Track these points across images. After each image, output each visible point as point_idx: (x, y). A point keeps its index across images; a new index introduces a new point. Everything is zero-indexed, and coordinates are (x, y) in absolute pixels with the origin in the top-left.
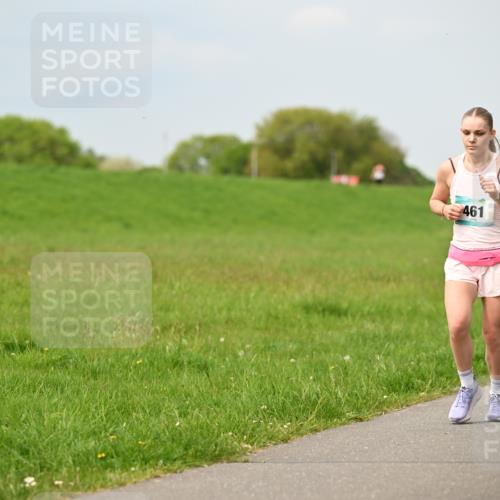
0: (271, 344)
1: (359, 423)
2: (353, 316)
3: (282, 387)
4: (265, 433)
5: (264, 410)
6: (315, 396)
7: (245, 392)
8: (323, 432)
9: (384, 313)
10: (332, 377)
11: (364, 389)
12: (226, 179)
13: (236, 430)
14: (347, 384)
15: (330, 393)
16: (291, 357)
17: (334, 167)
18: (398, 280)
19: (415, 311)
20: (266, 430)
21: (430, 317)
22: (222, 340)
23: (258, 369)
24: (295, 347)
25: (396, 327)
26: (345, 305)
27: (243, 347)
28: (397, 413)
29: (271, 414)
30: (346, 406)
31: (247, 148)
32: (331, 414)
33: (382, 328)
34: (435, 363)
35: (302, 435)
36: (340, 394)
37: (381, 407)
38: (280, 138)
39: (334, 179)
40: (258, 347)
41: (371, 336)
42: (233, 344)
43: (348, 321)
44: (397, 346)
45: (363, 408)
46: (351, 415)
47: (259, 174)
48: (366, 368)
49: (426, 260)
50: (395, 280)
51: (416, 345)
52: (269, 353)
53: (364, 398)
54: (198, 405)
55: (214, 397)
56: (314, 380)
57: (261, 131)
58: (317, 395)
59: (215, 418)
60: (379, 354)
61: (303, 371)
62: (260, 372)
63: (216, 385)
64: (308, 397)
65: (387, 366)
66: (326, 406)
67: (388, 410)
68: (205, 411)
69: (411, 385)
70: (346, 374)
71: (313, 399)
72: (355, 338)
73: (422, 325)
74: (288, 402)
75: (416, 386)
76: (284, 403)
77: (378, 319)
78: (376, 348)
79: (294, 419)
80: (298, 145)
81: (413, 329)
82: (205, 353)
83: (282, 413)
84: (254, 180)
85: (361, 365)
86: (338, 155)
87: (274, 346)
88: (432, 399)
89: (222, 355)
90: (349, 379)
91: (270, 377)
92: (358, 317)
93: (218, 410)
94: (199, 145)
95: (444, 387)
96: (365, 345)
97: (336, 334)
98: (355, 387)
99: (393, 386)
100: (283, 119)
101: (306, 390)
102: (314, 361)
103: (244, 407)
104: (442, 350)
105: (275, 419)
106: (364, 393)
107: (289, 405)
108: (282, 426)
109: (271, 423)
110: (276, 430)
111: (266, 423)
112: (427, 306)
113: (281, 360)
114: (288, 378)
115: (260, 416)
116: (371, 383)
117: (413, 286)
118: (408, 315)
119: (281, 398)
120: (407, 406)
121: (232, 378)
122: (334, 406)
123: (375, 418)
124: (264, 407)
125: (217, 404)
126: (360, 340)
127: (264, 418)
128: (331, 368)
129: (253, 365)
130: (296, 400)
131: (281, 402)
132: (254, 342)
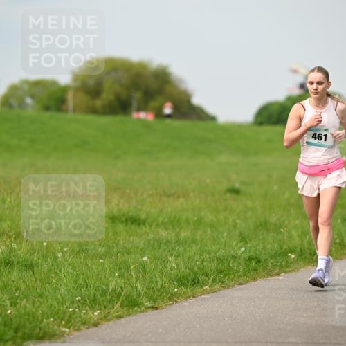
0: (84, 248)
1: (156, 311)
2: (150, 225)
3: (93, 282)
4: (79, 319)
5: (79, 301)
6: (119, 289)
7: (63, 286)
8: (126, 318)
9: (175, 223)
10: (133, 274)
12: (47, 115)
13: (56, 317)
14: (145, 279)
15: (132, 287)
16: (101, 258)
17: (135, 105)
18: (186, 196)
19: (200, 222)
20: (80, 317)
21: (212, 226)
22: (45, 244)
23: (74, 268)
24: (103, 250)
25: (184, 234)
26: (143, 216)
27: (61, 250)
28: (186, 303)
29: (85, 304)
30: (145, 297)
31: (65, 89)
32: (132, 304)
33: (174, 234)
34: (216, 262)
35: (109, 320)
36: (140, 288)
37: (173, 298)
38: (91, 83)
39: (135, 115)
40: (73, 251)
41: (165, 241)
42: (53, 248)
43: (145, 229)
44: (185, 249)
45: (158, 299)
46: (148, 304)
47: (74, 111)
48: (161, 267)
49: (208, 180)
50: (183, 196)
51: (200, 248)
52: (82, 255)
53: (159, 291)
54: (26, 297)
55: (38, 291)
56: (119, 276)
57: (76, 77)
58: (121, 288)
59: (39, 307)
60: (171, 255)
61: (110, 269)
62: (75, 270)
63: (40, 280)
64: (114, 290)
65: (177, 265)
66: (128, 297)
67: (179, 301)
68: (31, 302)
69: (196, 281)
70: (145, 272)
71: (118, 291)
72: (152, 242)
73: (205, 232)
74: (98, 294)
75: (200, 281)
76: (94, 295)
77: (170, 227)
78: (169, 251)
79: (103, 308)
80: (106, 87)
81: (199, 233)
82: (30, 255)
83: (93, 303)
84: (70, 115)
85: (156, 265)
86: (137, 96)
87: (86, 249)
88: (213, 292)
89: (45, 257)
90: (147, 276)
91: (83, 274)
92: (153, 227)
93: (42, 300)
94: (26, 87)
95: (223, 282)
96: (159, 249)
97: (137, 240)
98: (152, 281)
99: (182, 282)
101: (112, 284)
102: (118, 262)
103: (63, 298)
104: (222, 253)
105: (87, 308)
106: (159, 287)
107: (99, 296)
108: (93, 314)
109: (84, 311)
110: (89, 316)
111: (80, 311)
112: (210, 217)
113: (92, 259)
114: (98, 275)
115: (76, 305)
116: (164, 279)
117: (198, 201)
118: (194, 224)
119: (92, 291)
120: (194, 297)
121: (53, 275)
122: (135, 297)
123: (168, 307)
124: (79, 298)
125: (41, 296)
126: (156, 245)
127: (79, 306)
128: (133, 267)
129: (69, 264)
130: (104, 292)
131: (92, 294)
132: (70, 246)
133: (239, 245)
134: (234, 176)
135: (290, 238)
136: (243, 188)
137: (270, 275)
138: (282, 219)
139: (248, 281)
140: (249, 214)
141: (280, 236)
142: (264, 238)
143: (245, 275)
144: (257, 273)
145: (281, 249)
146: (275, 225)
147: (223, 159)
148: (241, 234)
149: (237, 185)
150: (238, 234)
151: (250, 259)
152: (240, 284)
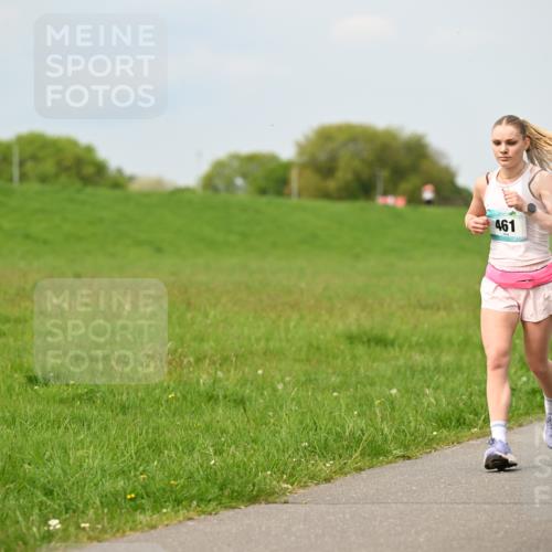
0: (313, 377)
1: (408, 462)
2: (401, 347)
3: (325, 422)
4: (306, 472)
5: (305, 448)
6: (359, 432)
7: (284, 428)
8: (368, 472)
9: (433, 344)
10: (378, 412)
11: (413, 424)
12: (264, 200)
13: (275, 469)
14: (393, 419)
15: (376, 429)
16: (334, 391)
17: (380, 186)
18: (448, 308)
19: (467, 342)
20: (307, 468)
22: (260, 372)
23: (299, 403)
24: (338, 380)
25: (446, 358)
26: (391, 335)
27: (282, 380)
28: (448, 451)
29: (313, 452)
30: (393, 443)
31: (287, 166)
32: (376, 452)
33: (431, 359)
35: (346, 474)
36: (386, 431)
37: (430, 444)
38: (322, 156)
39: (380, 200)
40: (298, 381)
41: (420, 368)
42: (273, 377)
43: (395, 351)
44: (447, 379)
45: (411, 445)
46: (398, 452)
47: (300, 195)
48: (414, 402)
50: (445, 308)
51: (467, 377)
52: (310, 387)
53: (413, 435)
54: (235, 442)
55: (252, 434)
56: (359, 415)
57: (302, 149)
58: (362, 430)
59: (252, 455)
60: (428, 387)
61: (347, 405)
62: (300, 407)
63: (254, 421)
64: (352, 434)
65: (436, 399)
66: (372, 442)
67: (439, 448)
68: (242, 449)
69: (462, 420)
70: (393, 409)
71: (357, 435)
72: (403, 370)
74: (331, 438)
75: (467, 421)
76: (326, 439)
77: (427, 349)
78: (425, 381)
79: (337, 457)
80: (342, 163)
81: (466, 357)
82: (241, 387)
83: (324, 450)
84: (294, 200)
85: (409, 400)
86: (384, 174)
87: (316, 379)
88: (484, 435)
89: (260, 389)
90: (396, 414)
91: (311, 412)
92: (405, 348)
93: (256, 447)
94: (236, 164)
96: (413, 378)
97: (382, 366)
98: (402, 422)
99: (442, 422)
100: (325, 135)
101: (350, 426)
102: (358, 395)
103: (284, 445)
105: (317, 457)
106: (412, 429)
107: (331, 442)
108: (324, 465)
109: (312, 462)
110: (319, 468)
111: (307, 461)
113: (323, 393)
114: (331, 413)
115: (301, 453)
116: (419, 418)
117: (464, 315)
118: (459, 346)
119: (324, 435)
120: (458, 443)
121: (271, 414)
122: (380, 443)
123: (424, 456)
124: (305, 444)
125: (254, 441)
126: (408, 373)
127: (305, 456)
128: (377, 402)
129: (293, 399)
130: (339, 436)
131: (323, 439)
132: (294, 374)
133: (520, 373)
139: (531, 422)
143: (527, 413)
148: (521, 359)
150: (518, 358)
152: (520, 425)
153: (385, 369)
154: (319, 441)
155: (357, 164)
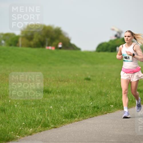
1: (56, 129)
2: (53, 93)
3: (30, 117)
4: (24, 132)
5: (24, 124)
6: (40, 120)
7: (17, 119)
8: (43, 132)
9: (63, 92)
10: (46, 113)
11: (57, 117)
12: (11, 47)
13: (14, 131)
14: (51, 116)
15: (46, 119)
16: (33, 107)
17: (47, 44)
19: (74, 92)
20: (24, 131)
21: (79, 94)
22: (10, 101)
23: (22, 111)
24: (34, 104)
25: (67, 97)
26: (50, 90)
27: (17, 104)
28: (68, 125)
29: (26, 126)
30: (51, 123)
31: (18, 37)
32: (46, 126)
33: (63, 97)
34: (80, 109)
35: (36, 133)
36: (49, 119)
37: (62, 123)
38: (29, 34)
39: (47, 48)
41: (59, 100)
42: (14, 103)
43: (51, 95)
44: (68, 103)
45: (57, 124)
46: (52, 126)
47: (22, 46)
49: (77, 75)
50: (67, 81)
51: (74, 103)
52: (25, 106)
53: (57, 120)
54: (2, 123)
55: (7, 120)
56: (40, 114)
57: (22, 32)
58: (41, 119)
59: (7, 127)
60: (62, 106)
61: (37, 112)
62: (22, 112)
63: (8, 116)
64: (38, 120)
65: (64, 110)
66: (44, 123)
67: (65, 124)
68: (4, 125)
69: (72, 116)
70: (51, 112)
71: (40, 121)
72: (54, 100)
73: (76, 96)
75: (74, 116)
76: (30, 122)
77: (62, 94)
78: (61, 104)
79: (34, 127)
80: (35, 36)
81: (73, 97)
82: (4, 106)
83: (30, 125)
84: (20, 48)
85: (56, 109)
86: (48, 40)
87: (27, 103)
88: (79, 121)
89: (10, 106)
90: (52, 114)
91: (26, 114)
92: (55, 94)
94: (2, 36)
95: (83, 117)
97: (48, 99)
98: (54, 117)
99: (66, 117)
101: (38, 118)
102: (40, 108)
103: (17, 124)
104: (83, 105)
105: (27, 127)
107: (32, 123)
108: (30, 130)
109: (26, 129)
110: (28, 131)
111: (24, 129)
112: (78, 90)
113: (29, 107)
114: (32, 114)
115: (22, 126)
116: (59, 115)
117: (73, 83)
118: (71, 93)
119: (29, 121)
120: (71, 123)
121: (13, 114)
122: (47, 123)
123: (60, 127)
124: (24, 123)
125: (8, 123)
126: (56, 101)
127: (24, 127)
128: (46, 110)
129: (20, 110)
130: (34, 121)
131: (29, 122)
132: (20, 102)
133: (90, 101)
134: (88, 73)
135: (111, 98)
136: (91, 78)
137: (103, 114)
138: (108, 91)
139: (94, 117)
140: (94, 88)
141: (107, 98)
142: (100, 99)
143: (92, 114)
144: (97, 113)
145: (107, 103)
146: (105, 93)
147: (84, 66)
148: (91, 97)
149: (89, 77)
150: (90, 97)
151: (95, 107)
152: (90, 118)
153: (49, 100)
154: (28, 122)
155: (39, 36)
